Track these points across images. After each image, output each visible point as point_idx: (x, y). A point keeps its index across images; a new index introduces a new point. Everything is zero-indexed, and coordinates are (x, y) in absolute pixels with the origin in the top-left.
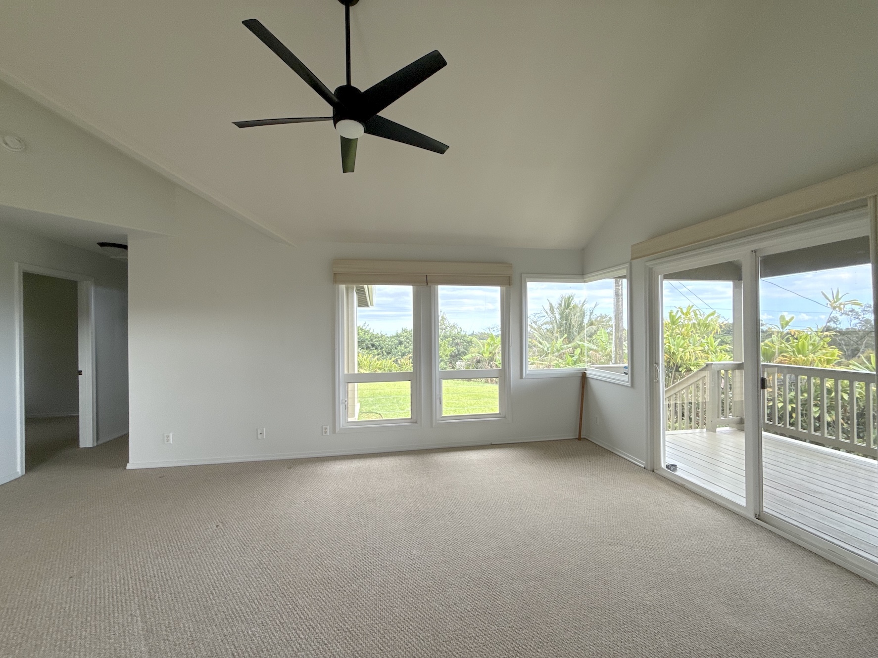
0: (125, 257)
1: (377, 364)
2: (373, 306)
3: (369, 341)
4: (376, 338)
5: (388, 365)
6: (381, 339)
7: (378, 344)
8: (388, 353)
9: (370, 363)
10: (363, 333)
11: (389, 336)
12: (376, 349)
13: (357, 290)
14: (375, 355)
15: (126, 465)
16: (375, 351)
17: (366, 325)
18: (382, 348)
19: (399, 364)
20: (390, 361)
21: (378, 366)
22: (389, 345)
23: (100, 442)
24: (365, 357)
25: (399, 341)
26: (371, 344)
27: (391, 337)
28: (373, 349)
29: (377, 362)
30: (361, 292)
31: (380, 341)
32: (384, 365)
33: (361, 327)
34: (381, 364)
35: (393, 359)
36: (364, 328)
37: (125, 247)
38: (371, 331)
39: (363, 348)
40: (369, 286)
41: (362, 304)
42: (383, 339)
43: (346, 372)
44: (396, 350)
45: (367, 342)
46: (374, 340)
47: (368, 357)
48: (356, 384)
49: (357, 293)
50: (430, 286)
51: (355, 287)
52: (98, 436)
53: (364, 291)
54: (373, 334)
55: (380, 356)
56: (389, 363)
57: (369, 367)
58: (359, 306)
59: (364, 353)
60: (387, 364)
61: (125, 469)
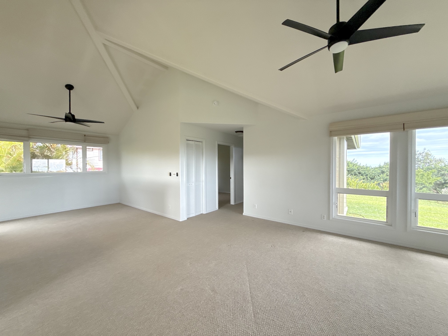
0: (242, 136)
1: (363, 185)
2: (359, 148)
3: (357, 170)
4: (362, 169)
5: (372, 187)
6: (366, 169)
7: (363, 172)
8: (372, 179)
9: (357, 184)
10: (352, 165)
11: (373, 167)
12: (362, 175)
13: (347, 139)
14: (361, 179)
15: (243, 213)
16: (361, 177)
17: (355, 161)
18: (367, 175)
19: (381, 186)
20: (373, 184)
21: (363, 186)
22: (372, 173)
23: (236, 204)
24: (353, 180)
25: (382, 171)
26: (357, 172)
27: (375, 168)
28: (360, 176)
29: (363, 184)
30: (350, 141)
31: (365, 170)
32: (368, 186)
33: (351, 162)
34: (366, 185)
35: (376, 182)
36: (353, 162)
37: (242, 132)
38: (358, 164)
39: (352, 175)
40: (356, 136)
41: (352, 148)
42: (368, 170)
43: (337, 187)
44: (378, 177)
45: (355, 171)
46: (360, 170)
47: (355, 180)
48: (345, 195)
49: (346, 141)
50: (407, 131)
51: (345, 137)
52: (235, 202)
53: (352, 140)
54: (360, 166)
55: (365, 180)
56: (372, 185)
57: (356, 187)
58: (348, 149)
59: (352, 177)
60: (371, 185)
61: (242, 214)
